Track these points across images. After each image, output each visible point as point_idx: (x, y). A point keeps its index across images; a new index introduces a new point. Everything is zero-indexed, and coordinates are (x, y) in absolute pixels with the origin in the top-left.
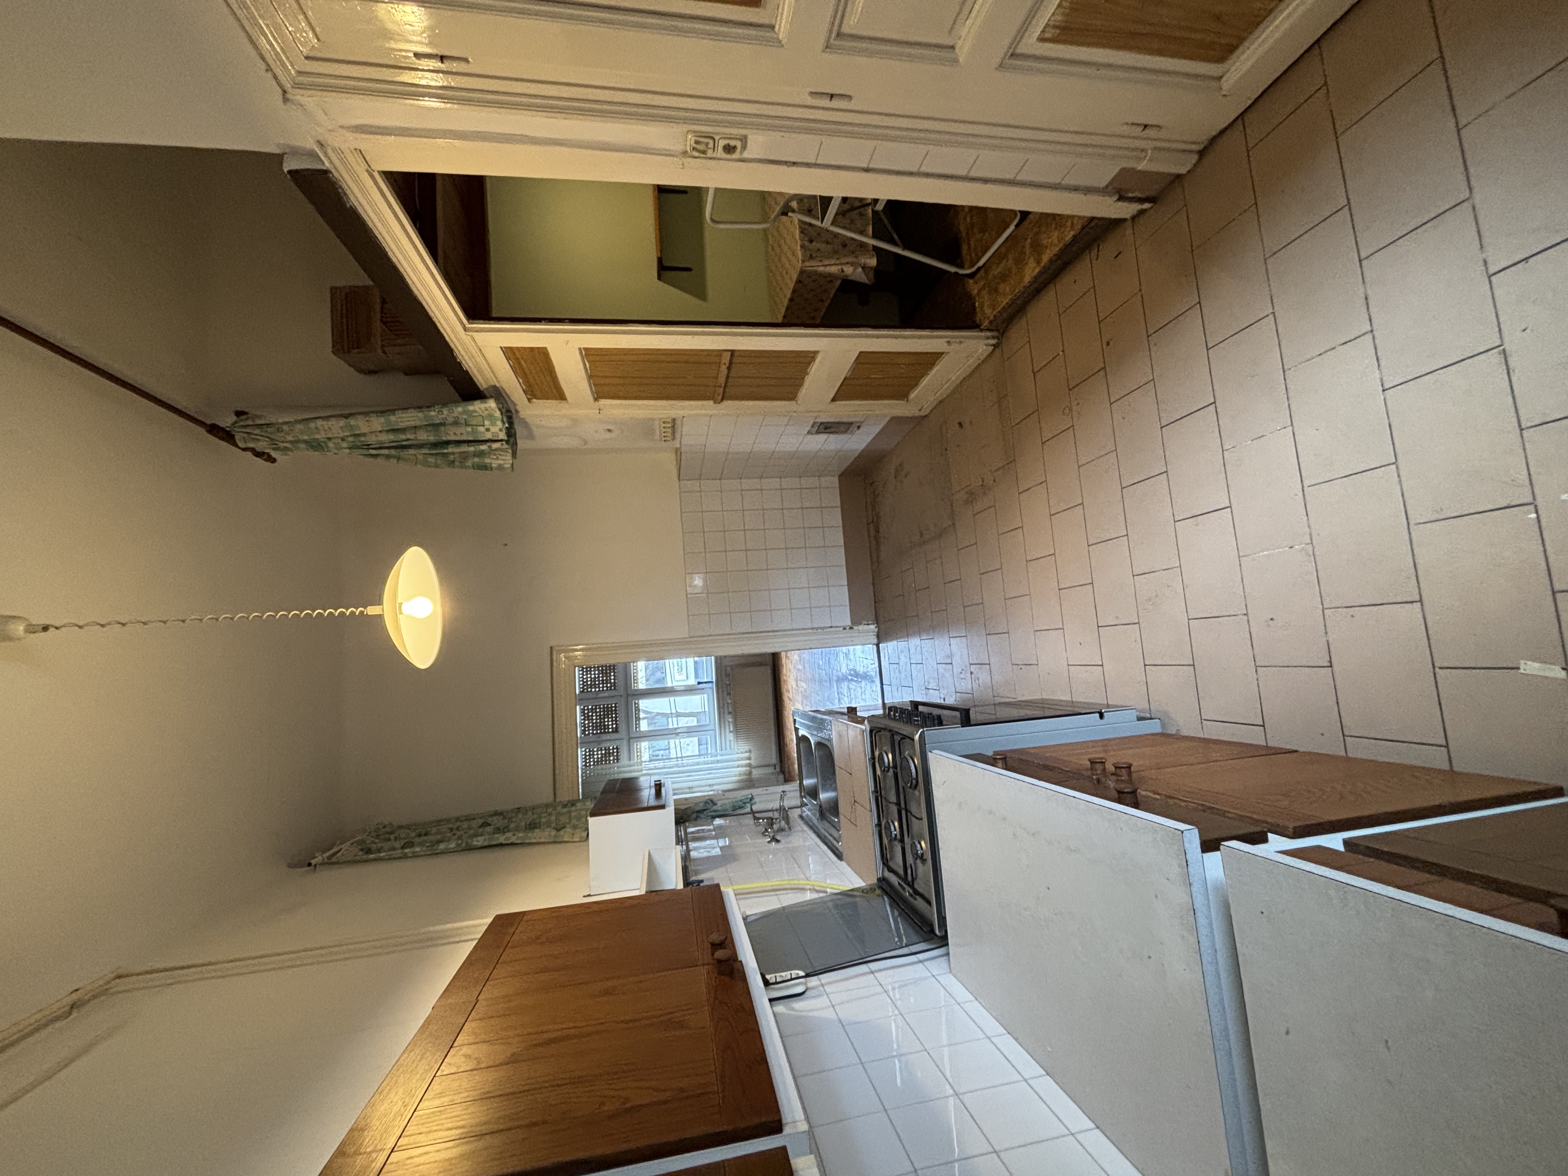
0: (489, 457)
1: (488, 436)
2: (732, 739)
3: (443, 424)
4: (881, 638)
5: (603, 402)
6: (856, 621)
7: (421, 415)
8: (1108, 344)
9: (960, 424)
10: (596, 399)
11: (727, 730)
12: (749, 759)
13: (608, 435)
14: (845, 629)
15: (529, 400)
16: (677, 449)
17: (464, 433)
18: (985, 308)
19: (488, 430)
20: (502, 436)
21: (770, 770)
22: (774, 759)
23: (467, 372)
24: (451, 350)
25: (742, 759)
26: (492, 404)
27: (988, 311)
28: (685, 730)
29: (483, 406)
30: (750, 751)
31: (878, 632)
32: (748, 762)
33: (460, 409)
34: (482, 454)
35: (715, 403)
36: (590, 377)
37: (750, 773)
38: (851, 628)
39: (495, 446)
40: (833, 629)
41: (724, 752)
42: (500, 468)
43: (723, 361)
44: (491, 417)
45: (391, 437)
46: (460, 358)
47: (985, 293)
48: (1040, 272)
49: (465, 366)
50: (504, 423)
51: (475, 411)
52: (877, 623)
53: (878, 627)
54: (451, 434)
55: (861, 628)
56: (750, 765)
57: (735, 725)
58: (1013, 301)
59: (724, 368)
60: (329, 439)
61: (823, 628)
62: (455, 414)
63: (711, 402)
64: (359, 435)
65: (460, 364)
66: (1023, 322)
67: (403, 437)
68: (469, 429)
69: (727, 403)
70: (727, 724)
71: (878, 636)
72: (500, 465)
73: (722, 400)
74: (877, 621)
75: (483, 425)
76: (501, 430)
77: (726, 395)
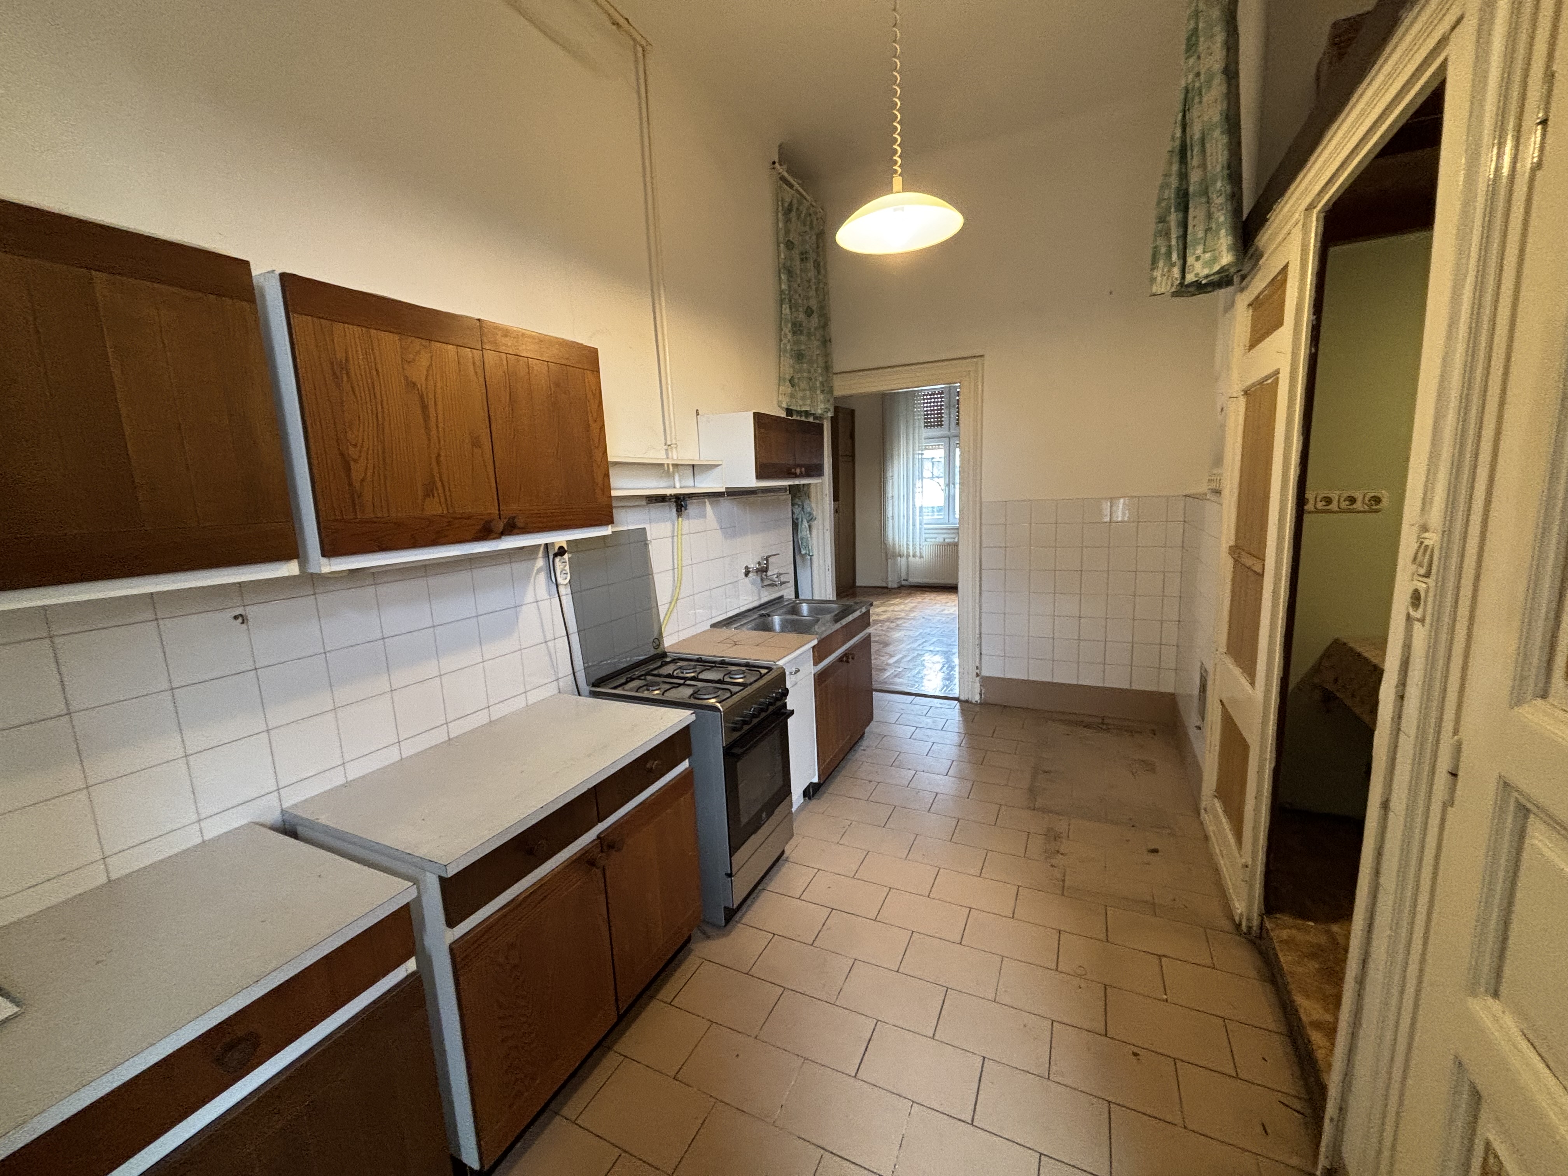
0: (1164, 265)
1: (1190, 260)
2: (937, 540)
3: (1207, 200)
4: (965, 704)
5: (1243, 401)
6: (987, 682)
7: (1219, 168)
8: (1135, 1054)
9: (1155, 851)
10: (1246, 391)
11: (945, 536)
12: (914, 556)
14: (977, 668)
16: (1206, 495)
17: (1196, 230)
18: (1294, 932)
19: (1198, 258)
20: (1190, 278)
21: (904, 576)
22: (913, 580)
25: (914, 548)
26: (1226, 258)
27: (1285, 934)
28: (951, 493)
29: (1224, 248)
30: (921, 557)
31: (971, 703)
32: (911, 554)
34: (1169, 254)
37: (900, 556)
38: (977, 675)
39: (1176, 271)
40: (978, 656)
41: (923, 531)
42: (1153, 280)
44: (1215, 259)
45: (1196, 136)
47: (1323, 939)
50: (1207, 276)
52: (981, 704)
53: (976, 704)
54: (1196, 213)
55: (978, 685)
56: (908, 556)
57: (949, 544)
60: (1199, 58)
61: (980, 645)
62: (1218, 213)
64: (1200, 94)
66: (1253, 973)
67: (1195, 151)
68: (1201, 234)
70: (953, 536)
71: (967, 701)
72: (1155, 279)
74: (983, 704)
75: (1204, 252)
76: (1197, 275)
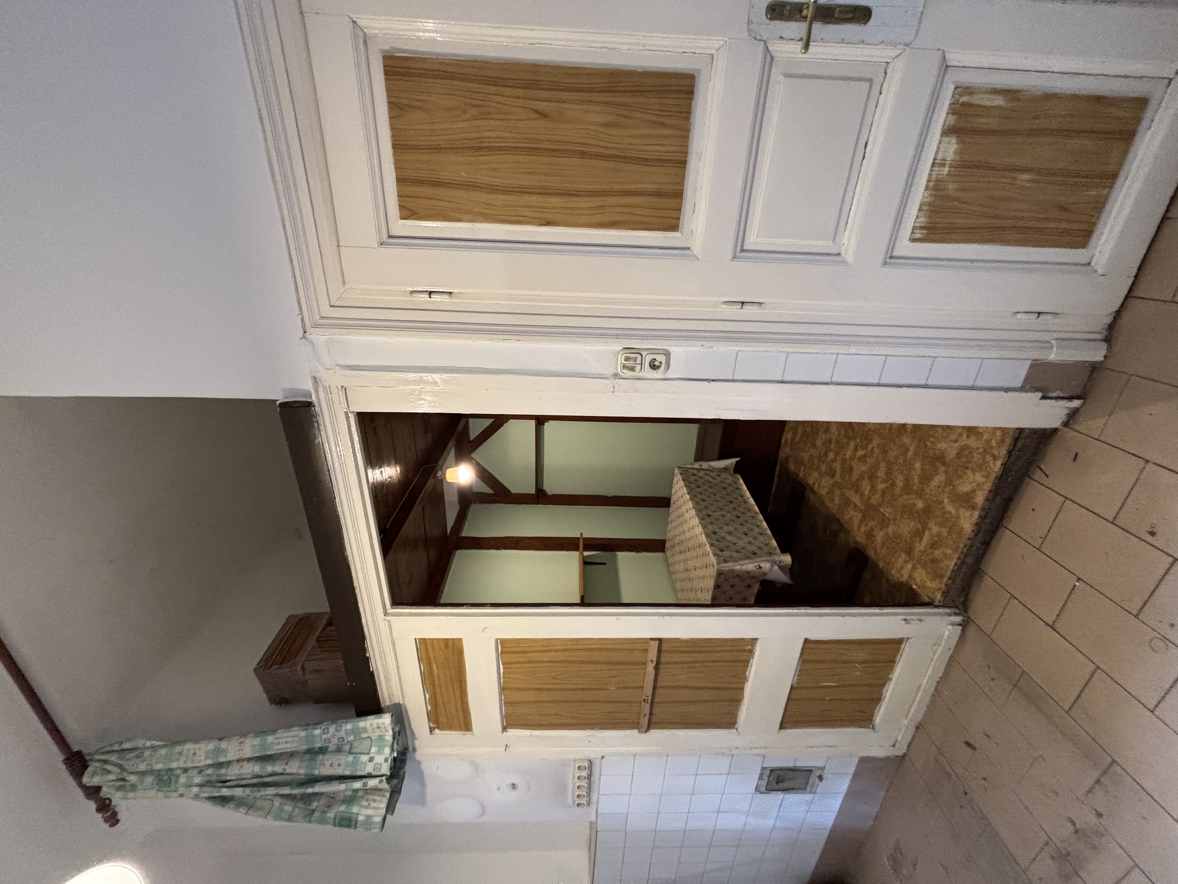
0: (359, 805)
1: (369, 769)
3: (323, 751)
5: (513, 732)
10: (504, 729)
13: (513, 796)
15: (431, 730)
16: (591, 823)
17: (342, 764)
19: (371, 760)
23: (372, 674)
24: (363, 638)
26: (386, 722)
29: (375, 723)
33: (349, 726)
34: (352, 797)
35: (640, 732)
36: (503, 689)
39: (372, 785)
43: (649, 659)
44: (380, 740)
45: (257, 768)
46: (370, 653)
48: (980, 516)
49: (373, 667)
51: (365, 730)
54: (327, 766)
58: (962, 562)
59: (650, 668)
60: (185, 770)
62: (342, 734)
63: (635, 732)
64: (221, 765)
65: (367, 660)
67: (270, 769)
68: (350, 758)
69: (655, 734)
73: (649, 728)
75: (368, 753)
76: (386, 761)
77: (654, 719)
